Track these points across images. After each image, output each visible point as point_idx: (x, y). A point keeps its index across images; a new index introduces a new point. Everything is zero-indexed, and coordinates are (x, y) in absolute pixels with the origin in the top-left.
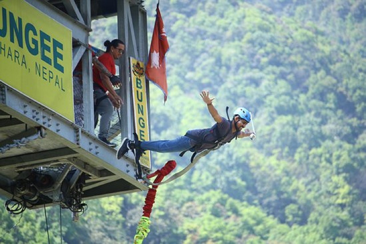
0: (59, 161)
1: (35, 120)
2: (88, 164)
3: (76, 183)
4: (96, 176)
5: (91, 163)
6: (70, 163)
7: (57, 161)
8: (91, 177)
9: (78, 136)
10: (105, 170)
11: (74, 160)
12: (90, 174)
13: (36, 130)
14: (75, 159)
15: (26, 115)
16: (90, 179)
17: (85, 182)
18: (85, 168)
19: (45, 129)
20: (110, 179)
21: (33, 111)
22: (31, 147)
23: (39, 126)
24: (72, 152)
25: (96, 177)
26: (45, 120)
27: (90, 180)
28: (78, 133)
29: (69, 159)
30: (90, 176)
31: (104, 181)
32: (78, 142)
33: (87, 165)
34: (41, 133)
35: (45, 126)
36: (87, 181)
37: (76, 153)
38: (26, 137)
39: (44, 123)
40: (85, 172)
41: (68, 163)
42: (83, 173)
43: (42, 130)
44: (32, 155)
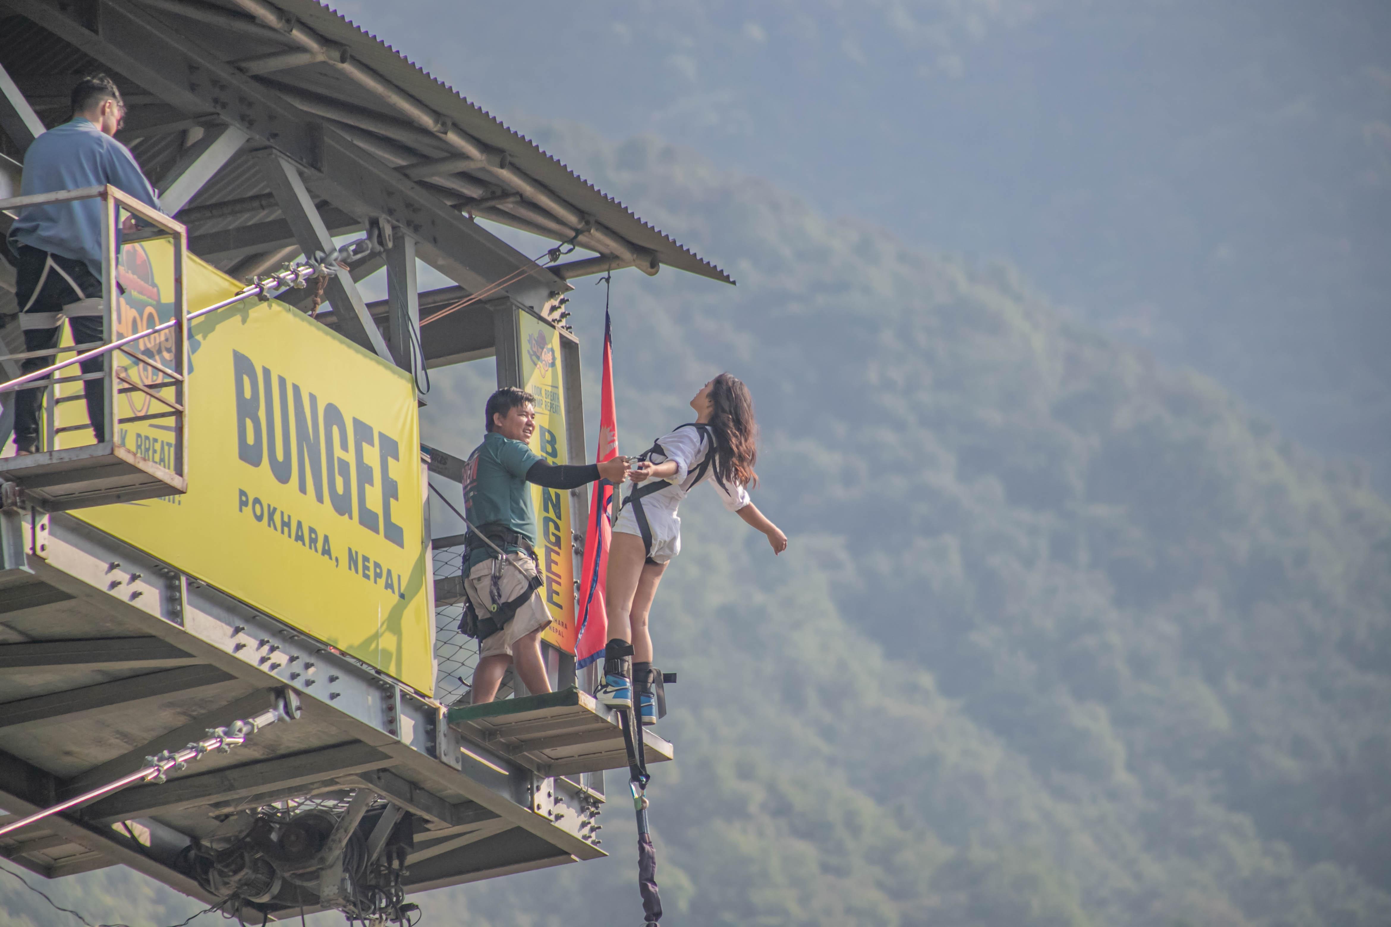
0: (337, 783)
1: (265, 667)
2: (422, 789)
3: (389, 843)
4: (445, 820)
5: (428, 785)
6: (371, 786)
7: (332, 782)
8: (428, 826)
9: (391, 708)
10: (469, 803)
11: (379, 778)
12: (427, 816)
13: (272, 697)
14: (381, 774)
15: (240, 655)
16: (428, 830)
17: (412, 838)
18: (411, 801)
19: (298, 693)
20: (487, 829)
21: (262, 643)
22: (255, 744)
23: (279, 685)
24: (375, 754)
25: (445, 824)
26: (297, 667)
27: (428, 833)
28: (391, 701)
29: (365, 776)
30: (427, 821)
31: (467, 836)
32: (393, 727)
33: (418, 791)
34: (286, 707)
35: (298, 684)
36: (418, 838)
37: (387, 757)
38: (244, 718)
39: (294, 676)
40: (412, 810)
41: (363, 786)
42: (408, 815)
43: (287, 696)
44: (258, 766)
